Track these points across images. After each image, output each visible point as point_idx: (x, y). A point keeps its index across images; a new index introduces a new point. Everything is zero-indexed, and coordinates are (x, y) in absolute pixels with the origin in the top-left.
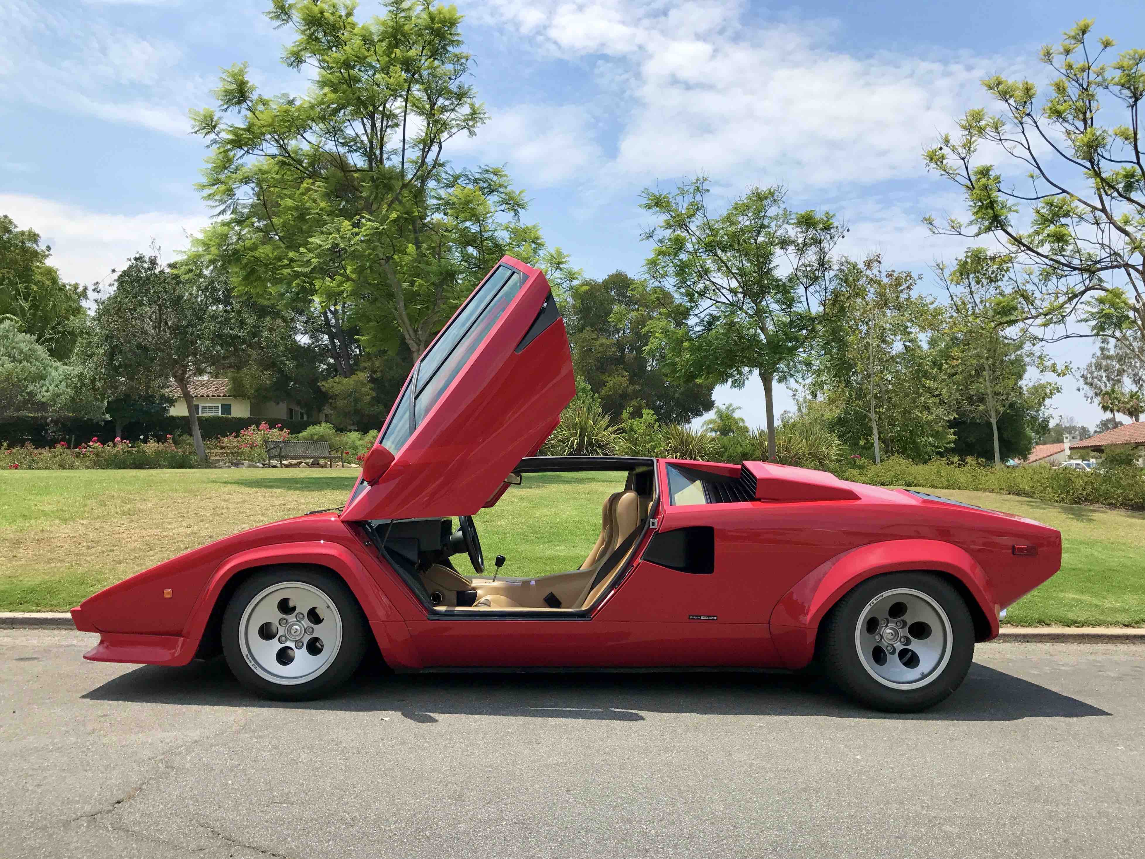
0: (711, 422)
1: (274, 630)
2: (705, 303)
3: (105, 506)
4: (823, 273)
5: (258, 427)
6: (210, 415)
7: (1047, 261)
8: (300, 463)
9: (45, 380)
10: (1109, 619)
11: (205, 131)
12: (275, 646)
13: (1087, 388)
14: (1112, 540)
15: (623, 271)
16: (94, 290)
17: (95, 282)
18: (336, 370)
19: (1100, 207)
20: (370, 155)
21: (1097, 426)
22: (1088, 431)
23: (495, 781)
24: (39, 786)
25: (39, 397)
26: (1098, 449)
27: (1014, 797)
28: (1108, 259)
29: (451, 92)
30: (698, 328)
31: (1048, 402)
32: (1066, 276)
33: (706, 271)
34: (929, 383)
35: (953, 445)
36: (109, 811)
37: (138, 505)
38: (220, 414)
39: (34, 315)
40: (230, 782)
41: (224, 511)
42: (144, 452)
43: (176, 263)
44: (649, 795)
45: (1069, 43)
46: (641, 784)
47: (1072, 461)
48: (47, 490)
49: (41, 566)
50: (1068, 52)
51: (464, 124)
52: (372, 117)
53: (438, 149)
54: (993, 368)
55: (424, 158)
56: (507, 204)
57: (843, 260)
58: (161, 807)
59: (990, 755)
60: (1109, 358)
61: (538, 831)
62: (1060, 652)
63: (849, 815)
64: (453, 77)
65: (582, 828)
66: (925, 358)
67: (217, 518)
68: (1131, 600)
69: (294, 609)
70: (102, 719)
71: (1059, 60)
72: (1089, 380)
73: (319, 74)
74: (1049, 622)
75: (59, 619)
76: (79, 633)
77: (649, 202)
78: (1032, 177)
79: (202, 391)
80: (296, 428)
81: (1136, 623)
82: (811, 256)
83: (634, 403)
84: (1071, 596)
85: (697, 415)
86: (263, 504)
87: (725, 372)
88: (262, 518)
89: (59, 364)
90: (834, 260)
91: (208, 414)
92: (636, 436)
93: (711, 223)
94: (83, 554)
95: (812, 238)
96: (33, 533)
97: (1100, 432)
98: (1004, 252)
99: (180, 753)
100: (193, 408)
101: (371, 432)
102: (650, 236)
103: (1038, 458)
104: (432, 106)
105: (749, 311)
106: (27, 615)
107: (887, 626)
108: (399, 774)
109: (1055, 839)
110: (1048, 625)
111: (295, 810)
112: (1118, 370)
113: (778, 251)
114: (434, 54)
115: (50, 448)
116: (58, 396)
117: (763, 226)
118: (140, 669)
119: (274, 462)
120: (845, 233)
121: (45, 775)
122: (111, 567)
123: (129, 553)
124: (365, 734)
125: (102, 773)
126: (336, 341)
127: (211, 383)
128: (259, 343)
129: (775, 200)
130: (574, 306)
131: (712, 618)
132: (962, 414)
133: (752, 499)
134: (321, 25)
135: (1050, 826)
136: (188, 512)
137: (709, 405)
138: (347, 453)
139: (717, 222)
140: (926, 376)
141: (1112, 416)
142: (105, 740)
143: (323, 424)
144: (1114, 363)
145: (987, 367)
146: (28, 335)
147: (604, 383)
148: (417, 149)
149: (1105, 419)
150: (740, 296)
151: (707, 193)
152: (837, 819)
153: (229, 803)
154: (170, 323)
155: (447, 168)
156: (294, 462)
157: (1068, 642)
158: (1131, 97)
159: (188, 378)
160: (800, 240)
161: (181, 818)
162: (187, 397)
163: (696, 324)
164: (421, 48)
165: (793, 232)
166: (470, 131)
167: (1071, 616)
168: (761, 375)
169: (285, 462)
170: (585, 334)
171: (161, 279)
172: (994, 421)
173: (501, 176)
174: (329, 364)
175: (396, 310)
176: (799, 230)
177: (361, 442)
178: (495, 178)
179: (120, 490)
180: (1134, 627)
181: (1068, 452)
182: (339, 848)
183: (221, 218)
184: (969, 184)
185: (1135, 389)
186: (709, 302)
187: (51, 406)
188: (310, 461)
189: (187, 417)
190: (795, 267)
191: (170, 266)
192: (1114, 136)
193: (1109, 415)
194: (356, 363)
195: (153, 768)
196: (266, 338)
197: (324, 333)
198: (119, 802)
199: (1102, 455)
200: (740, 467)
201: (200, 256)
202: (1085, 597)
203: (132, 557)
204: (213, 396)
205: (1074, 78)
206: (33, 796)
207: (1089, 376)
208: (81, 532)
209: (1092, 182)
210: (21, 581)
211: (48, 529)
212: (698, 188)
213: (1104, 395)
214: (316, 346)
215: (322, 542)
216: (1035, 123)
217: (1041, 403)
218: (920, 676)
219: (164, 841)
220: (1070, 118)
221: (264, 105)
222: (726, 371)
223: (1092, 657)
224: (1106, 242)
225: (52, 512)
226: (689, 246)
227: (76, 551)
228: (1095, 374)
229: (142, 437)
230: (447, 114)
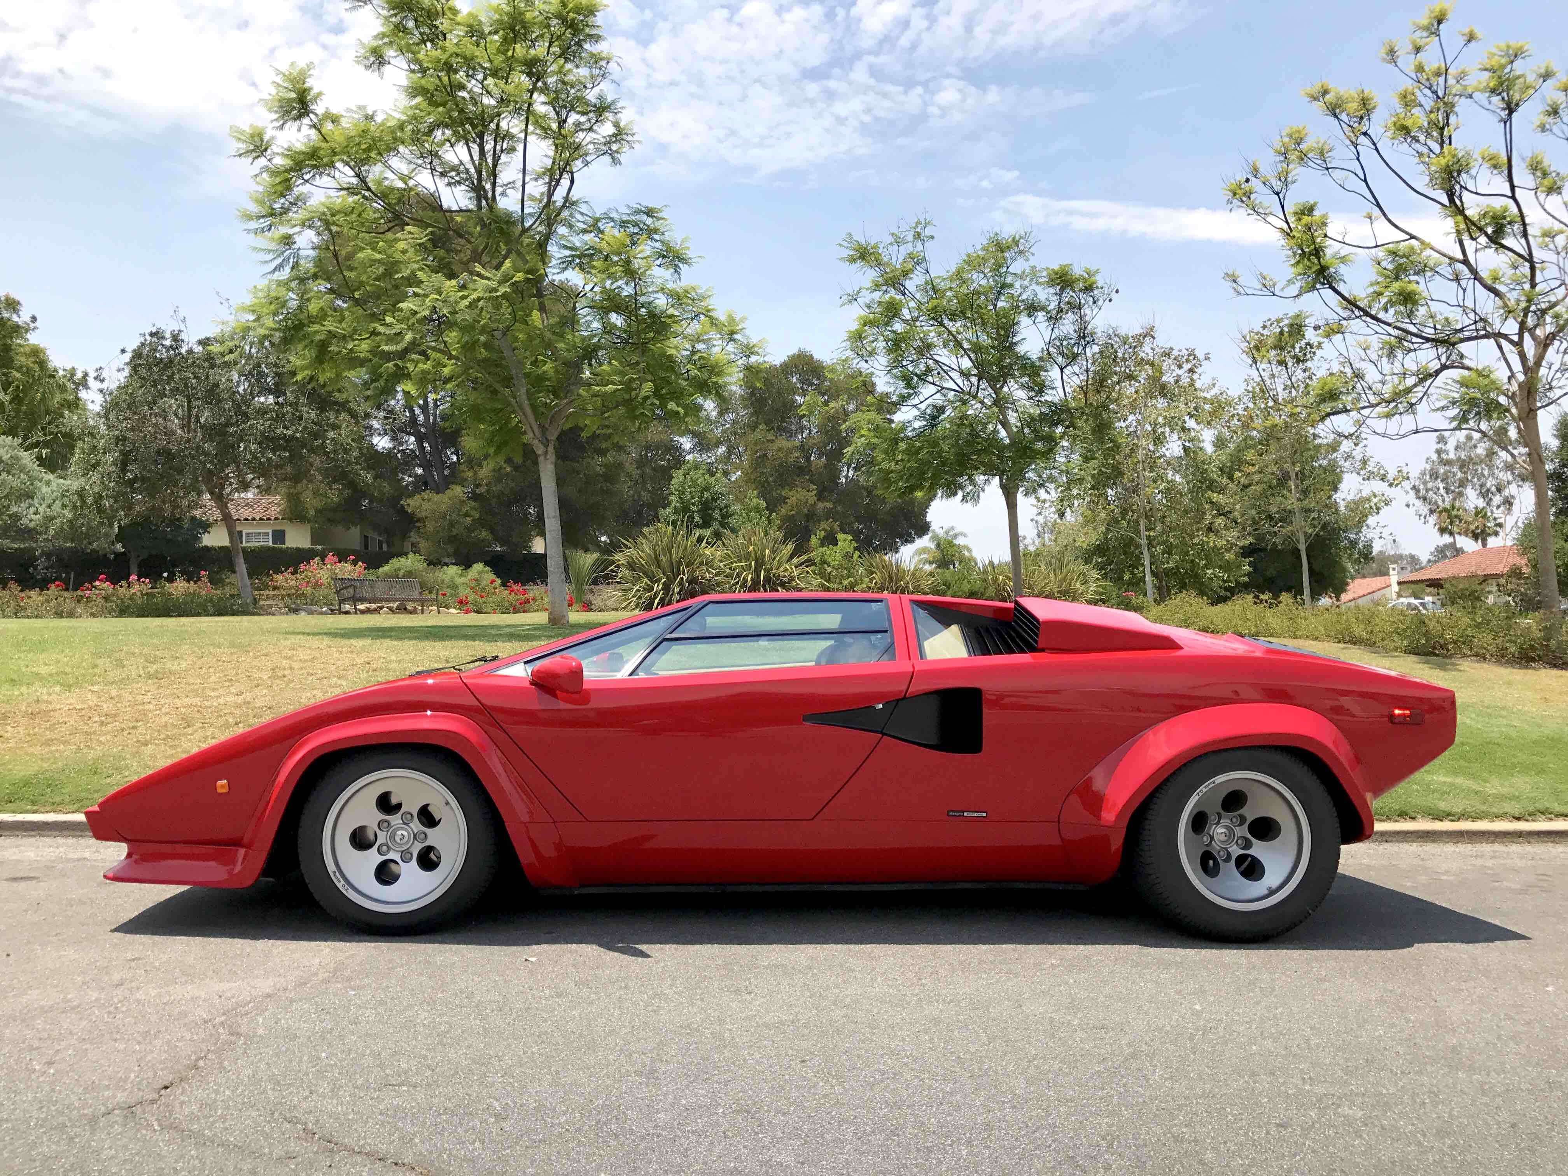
0: (924, 550)
1: (371, 837)
2: (927, 390)
3: (123, 667)
4: (1084, 348)
5: (323, 560)
6: (257, 544)
7: (1390, 330)
8: (381, 608)
9: (33, 498)
10: (1494, 810)
11: (254, 155)
12: (373, 858)
13: (1418, 503)
14: (1486, 704)
15: (808, 349)
16: (96, 378)
17: (98, 366)
18: (426, 484)
19: (1460, 256)
20: (478, 191)
21: (1432, 553)
22: (1418, 560)
23: (697, 1048)
24: (50, 1063)
25: (25, 521)
26: (1435, 584)
27: (1426, 1063)
28: (1473, 327)
29: (587, 103)
30: (917, 424)
31: (1371, 520)
32: (1415, 350)
33: (929, 346)
34: (1215, 497)
35: (1246, 579)
36: (153, 1101)
37: (168, 665)
38: (271, 544)
39: (17, 411)
40: (324, 1055)
41: (286, 672)
42: (170, 594)
43: (208, 339)
44: (916, 1067)
45: (1420, 37)
46: (904, 1050)
47: (1402, 600)
48: (41, 646)
49: (37, 750)
50: (1418, 49)
51: (605, 148)
52: (481, 136)
53: (569, 183)
54: (1301, 476)
55: (550, 195)
56: (664, 257)
57: (1111, 331)
58: (227, 1093)
59: (1381, 1001)
60: (1448, 463)
61: (771, 1122)
62: (1433, 855)
63: (1204, 1092)
64: (590, 86)
65: (832, 1117)
66: (1210, 463)
67: (278, 681)
68: (1522, 784)
69: (399, 806)
70: (133, 964)
71: (1408, 62)
72: (1422, 493)
73: (408, 78)
74: (1413, 815)
75: (65, 822)
76: (93, 841)
77: (851, 253)
78: (1370, 218)
79: (246, 513)
80: (374, 561)
81: (1530, 815)
82: (1068, 325)
83: (824, 525)
84: (1442, 778)
85: (907, 541)
86: (340, 663)
87: (954, 482)
88: (339, 682)
89: (51, 477)
90: (1098, 331)
91: (254, 544)
92: (829, 569)
93: (936, 282)
94: (94, 733)
95: (1069, 303)
96: (25, 704)
97: (1435, 562)
98: (1333, 317)
99: (247, 1013)
100: (235, 536)
101: (475, 566)
102: (854, 299)
103: (1356, 596)
104: (562, 123)
105: (986, 401)
106: (20, 817)
107: (1218, 823)
108: (561, 1040)
109: (1498, 1123)
110: (1413, 818)
111: (420, 1096)
112: (1460, 480)
113: (1024, 320)
114: (565, 54)
115: (42, 590)
116: (52, 519)
117: (1004, 286)
118: (182, 894)
119: (347, 607)
120: (1114, 295)
121: (57, 1047)
122: (134, 750)
123: (159, 731)
124: (506, 982)
125: (139, 1043)
126: (426, 444)
127: (257, 502)
128: (323, 446)
129: (1021, 252)
130: (741, 396)
131: (980, 814)
132: (1260, 538)
133: (1033, 649)
134: (411, 10)
135: (1486, 1105)
136: (237, 674)
137: (923, 528)
138: (444, 595)
139: (944, 280)
140: (1210, 488)
141: (1451, 540)
142: (139, 995)
143: (411, 556)
144: (1455, 470)
145: (1293, 476)
146: (10, 438)
147: (784, 500)
148: (541, 182)
149: (1441, 544)
150: (974, 380)
151: (931, 242)
152: (1187, 1098)
153: (324, 1087)
154: (202, 420)
155: (583, 208)
156: (373, 606)
157: (1442, 841)
158: (1504, 109)
159: (229, 494)
160: (1053, 306)
161: (258, 1110)
162: (227, 519)
163: (915, 418)
164: (547, 44)
165: (1045, 294)
166: (613, 158)
167: (1443, 806)
168: (1003, 486)
169: (361, 607)
170: (758, 434)
171: (188, 361)
172: (1302, 547)
173: (658, 219)
174: (416, 476)
175: (515, 397)
176: (1052, 291)
177: (463, 580)
178: (649, 221)
179: (142, 644)
180: (1527, 820)
181: (1395, 588)
182: (488, 1152)
183: (277, 276)
184: (1285, 226)
185: (1481, 503)
186: (932, 389)
187: (40, 534)
188: (395, 605)
189: (226, 547)
190: (1047, 340)
191: (200, 342)
192: (1480, 161)
193: (1447, 539)
194: (452, 474)
195: (211, 1035)
196: (333, 439)
197: (409, 434)
198: (166, 1088)
199: (1441, 591)
200: (1012, 605)
201: (248, 329)
202: (1459, 780)
203: (162, 736)
204: (261, 519)
205: (1427, 84)
206: (41, 1079)
207: (1421, 487)
208: (90, 703)
209: (1449, 224)
210: (10, 770)
211: (46, 698)
212: (919, 234)
213: (1441, 512)
214: (399, 451)
215: (429, 713)
216: (1374, 144)
217: (1361, 523)
218: (1266, 892)
219: (235, 1146)
220: (1422, 138)
221: (333, 122)
222: (955, 480)
223: (1479, 862)
224: (1469, 303)
225: (51, 675)
226: (906, 314)
227: (86, 728)
228: (1430, 485)
229: (165, 575)
230: (581, 135)
